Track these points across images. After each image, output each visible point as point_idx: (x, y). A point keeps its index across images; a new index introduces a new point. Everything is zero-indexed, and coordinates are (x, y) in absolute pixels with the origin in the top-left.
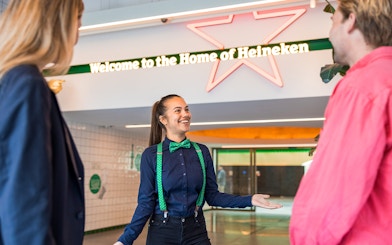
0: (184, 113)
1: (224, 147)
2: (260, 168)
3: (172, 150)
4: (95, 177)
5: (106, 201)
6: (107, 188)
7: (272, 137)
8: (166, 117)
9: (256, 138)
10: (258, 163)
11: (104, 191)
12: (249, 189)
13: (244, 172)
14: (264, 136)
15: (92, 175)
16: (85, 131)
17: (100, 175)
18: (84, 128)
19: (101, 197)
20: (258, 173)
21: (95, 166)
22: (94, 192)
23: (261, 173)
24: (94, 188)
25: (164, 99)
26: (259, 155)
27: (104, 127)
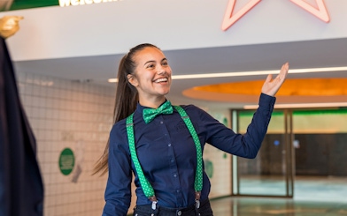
0: (159, 69)
1: (247, 107)
2: (299, 137)
3: (147, 119)
4: (67, 153)
5: (81, 185)
6: (84, 167)
7: (315, 92)
8: (135, 76)
9: (292, 94)
10: (296, 130)
11: (79, 171)
12: (284, 167)
13: (277, 143)
14: (303, 92)
15: (61, 148)
16: (53, 87)
17: (73, 149)
18: (51, 84)
19: (75, 180)
20: (296, 144)
21: (67, 136)
22: (66, 172)
23: (300, 144)
24: (66, 167)
25: (133, 50)
26: (297, 118)
27: (78, 81)
